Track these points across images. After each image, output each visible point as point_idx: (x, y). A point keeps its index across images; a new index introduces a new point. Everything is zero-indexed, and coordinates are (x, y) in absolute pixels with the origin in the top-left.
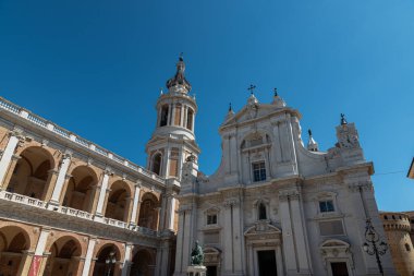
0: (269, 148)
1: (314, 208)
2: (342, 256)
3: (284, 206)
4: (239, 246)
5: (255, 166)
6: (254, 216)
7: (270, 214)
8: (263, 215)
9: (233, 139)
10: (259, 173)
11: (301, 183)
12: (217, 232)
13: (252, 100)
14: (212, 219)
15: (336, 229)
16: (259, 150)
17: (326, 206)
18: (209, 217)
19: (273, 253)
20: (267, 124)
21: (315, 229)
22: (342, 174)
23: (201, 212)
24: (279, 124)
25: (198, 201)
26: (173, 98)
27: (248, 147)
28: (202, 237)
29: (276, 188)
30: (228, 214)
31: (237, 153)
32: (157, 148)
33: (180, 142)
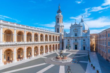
1: (83, 40)
2: (85, 46)
3: (79, 40)
5: (75, 34)
6: (75, 41)
7: (77, 40)
8: (76, 41)
10: (76, 35)
11: (82, 37)
12: (69, 42)
13: (75, 23)
14: (69, 40)
15: (85, 43)
17: (84, 40)
19: (77, 45)
20: (78, 28)
21: (82, 43)
22: (87, 37)
25: (66, 38)
26: (59, 17)
27: (75, 31)
28: (67, 43)
29: (78, 38)
30: (71, 40)
31: (73, 31)
32: (58, 27)
33: (62, 26)
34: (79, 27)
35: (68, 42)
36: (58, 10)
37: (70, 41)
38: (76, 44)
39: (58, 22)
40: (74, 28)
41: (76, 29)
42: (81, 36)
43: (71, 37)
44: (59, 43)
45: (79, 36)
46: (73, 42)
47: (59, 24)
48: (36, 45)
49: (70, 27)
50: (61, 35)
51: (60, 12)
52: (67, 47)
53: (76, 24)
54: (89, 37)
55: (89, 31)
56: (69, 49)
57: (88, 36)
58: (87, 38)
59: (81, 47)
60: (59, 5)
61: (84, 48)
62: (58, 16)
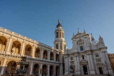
0: (84, 43)
2: (101, 66)
3: (88, 56)
4: (79, 65)
5: (81, 47)
6: (81, 59)
7: (85, 58)
8: (83, 58)
9: (75, 41)
11: (92, 51)
12: (73, 62)
13: (79, 32)
16: (81, 43)
17: (97, 56)
18: (71, 59)
19: (86, 66)
20: (83, 37)
23: (69, 58)
24: (86, 38)
26: (59, 30)
27: (79, 43)
32: (57, 43)
35: (71, 62)
37: (75, 59)
38: (84, 64)
40: (78, 39)
46: (78, 61)
47: (58, 39)
49: (72, 39)
50: (60, 52)
51: (60, 26)
58: (102, 50)
60: (59, 20)
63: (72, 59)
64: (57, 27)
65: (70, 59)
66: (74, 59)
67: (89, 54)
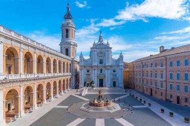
0: (104, 56)
1: (112, 71)
2: (115, 80)
5: (100, 60)
6: (99, 71)
7: (103, 71)
8: (101, 72)
9: (95, 52)
10: (101, 62)
11: (111, 66)
12: (89, 74)
15: (116, 75)
16: (102, 56)
17: (114, 71)
19: (103, 80)
20: (105, 50)
21: (112, 75)
25: (85, 67)
26: (70, 27)
27: (99, 55)
28: (85, 75)
29: (105, 67)
30: (93, 71)
31: (96, 56)
32: (67, 46)
33: (74, 45)
34: (107, 50)
35: (87, 74)
36: (66, 13)
38: (101, 78)
39: (67, 36)
40: (98, 50)
41: (101, 53)
42: (110, 64)
43: (93, 65)
44: (70, 77)
45: (107, 64)
46: (96, 75)
47: (69, 41)
48: (29, 84)
49: (91, 48)
50: (73, 61)
51: (70, 18)
52: (85, 83)
53: (103, 44)
54: (122, 66)
55: (121, 57)
56: (93, 87)
57: (120, 64)
58: (120, 67)
59: (109, 83)
60: (68, 5)
61: (114, 84)
62: (68, 24)
63: (88, 71)
64: (65, 18)
65: (86, 71)
66: (90, 71)
67: (108, 69)
